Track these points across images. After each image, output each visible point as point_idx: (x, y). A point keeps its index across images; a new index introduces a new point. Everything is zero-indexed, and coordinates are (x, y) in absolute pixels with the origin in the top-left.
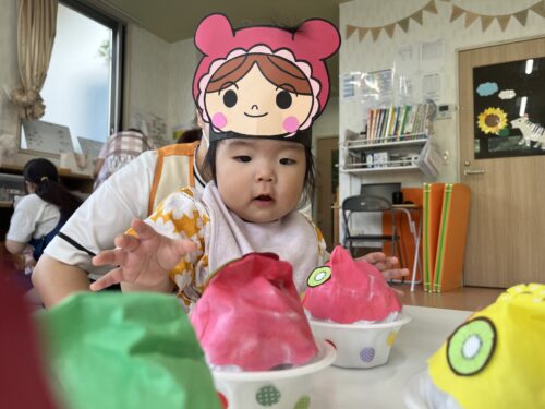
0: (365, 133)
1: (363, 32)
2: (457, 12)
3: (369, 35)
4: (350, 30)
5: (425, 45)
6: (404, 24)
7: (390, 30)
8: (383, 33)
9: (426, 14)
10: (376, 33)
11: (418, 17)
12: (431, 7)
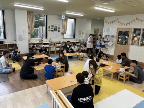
1: (107, 22)
2: (119, 22)
3: (108, 23)
4: (106, 21)
6: (112, 22)
7: (110, 23)
8: (109, 23)
9: (115, 21)
11: (114, 21)
12: (116, 20)
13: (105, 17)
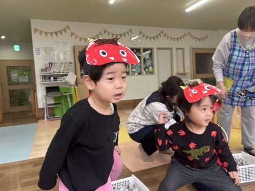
0: (47, 69)
1: (41, 32)
2: (73, 34)
3: (44, 34)
4: (36, 30)
5: (64, 42)
6: (57, 33)
7: (51, 33)
8: (49, 34)
10: (46, 34)
11: (61, 32)
12: (64, 30)
13: (31, 20)
